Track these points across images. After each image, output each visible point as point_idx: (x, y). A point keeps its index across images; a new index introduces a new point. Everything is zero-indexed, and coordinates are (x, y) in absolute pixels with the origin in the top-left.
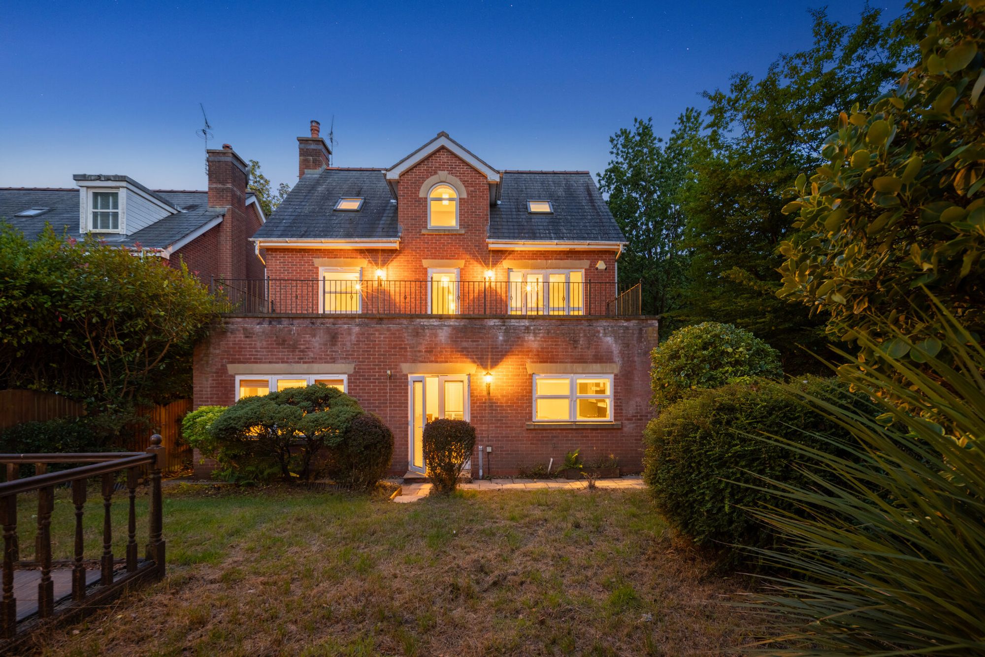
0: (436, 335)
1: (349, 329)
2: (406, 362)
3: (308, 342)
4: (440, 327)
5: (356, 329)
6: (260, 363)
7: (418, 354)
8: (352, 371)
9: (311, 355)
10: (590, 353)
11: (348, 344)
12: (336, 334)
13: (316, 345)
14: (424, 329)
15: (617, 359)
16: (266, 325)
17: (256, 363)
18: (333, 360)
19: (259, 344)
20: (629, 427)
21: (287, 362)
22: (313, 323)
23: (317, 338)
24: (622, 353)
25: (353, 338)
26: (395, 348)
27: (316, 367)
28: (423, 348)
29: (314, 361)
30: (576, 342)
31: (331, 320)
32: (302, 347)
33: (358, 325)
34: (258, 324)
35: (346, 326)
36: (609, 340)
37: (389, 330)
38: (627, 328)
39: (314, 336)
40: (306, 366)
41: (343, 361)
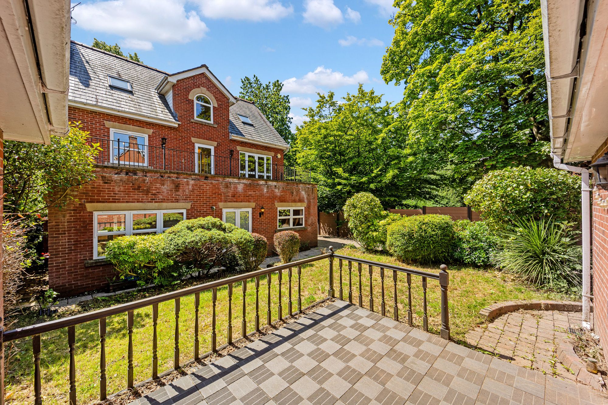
0: (236, 188)
1: (188, 182)
2: (221, 202)
3: (159, 189)
4: (239, 183)
5: (192, 182)
6: (118, 202)
7: (228, 198)
8: (189, 207)
9: (161, 197)
10: (297, 198)
11: (187, 191)
12: (179, 184)
13: (165, 190)
14: (230, 184)
15: (306, 201)
16: (123, 175)
17: (115, 202)
18: (177, 201)
19: (117, 189)
20: (309, 229)
21: (142, 202)
22: (162, 176)
23: (165, 186)
24: (307, 198)
25: (190, 187)
26: (215, 194)
27: (164, 205)
28: (230, 194)
29: (163, 201)
30: (293, 193)
31: (176, 175)
32: (154, 191)
33: (193, 180)
34: (116, 174)
35: (185, 180)
36: (303, 193)
37: (212, 183)
38: (308, 188)
39: (163, 185)
40: (157, 204)
41: (184, 201)
